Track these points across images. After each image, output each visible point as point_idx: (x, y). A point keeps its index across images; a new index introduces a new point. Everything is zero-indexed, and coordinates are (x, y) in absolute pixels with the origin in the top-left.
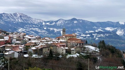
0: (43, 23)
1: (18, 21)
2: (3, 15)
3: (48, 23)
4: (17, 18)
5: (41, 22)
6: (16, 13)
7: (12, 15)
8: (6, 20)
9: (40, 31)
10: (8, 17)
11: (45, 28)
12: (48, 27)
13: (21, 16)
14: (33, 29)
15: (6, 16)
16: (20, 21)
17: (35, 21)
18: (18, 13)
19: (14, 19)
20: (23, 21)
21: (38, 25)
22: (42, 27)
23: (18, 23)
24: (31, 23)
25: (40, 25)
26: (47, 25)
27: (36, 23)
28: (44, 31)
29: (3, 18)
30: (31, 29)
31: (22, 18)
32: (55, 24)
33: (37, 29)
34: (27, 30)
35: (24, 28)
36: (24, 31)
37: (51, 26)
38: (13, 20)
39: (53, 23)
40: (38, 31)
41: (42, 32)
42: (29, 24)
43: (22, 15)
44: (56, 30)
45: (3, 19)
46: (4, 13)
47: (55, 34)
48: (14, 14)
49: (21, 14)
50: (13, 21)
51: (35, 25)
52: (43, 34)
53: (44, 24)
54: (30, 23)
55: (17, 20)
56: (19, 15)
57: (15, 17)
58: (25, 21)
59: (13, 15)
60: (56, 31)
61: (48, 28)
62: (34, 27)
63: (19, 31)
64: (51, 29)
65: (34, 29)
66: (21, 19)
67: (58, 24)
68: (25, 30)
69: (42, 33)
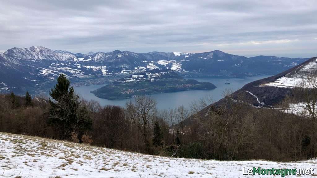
0: (75, 58)
1: (38, 58)
2: (15, 51)
3: (82, 59)
4: (36, 55)
5: (71, 58)
6: (33, 47)
7: (28, 51)
8: (20, 57)
9: (72, 71)
10: (23, 54)
11: (79, 67)
12: (83, 64)
13: (41, 51)
14: (61, 68)
15: (19, 53)
16: (41, 58)
17: (63, 57)
18: (35, 47)
19: (32, 55)
20: (46, 58)
21: (68, 62)
22: (73, 65)
23: (38, 61)
24: (58, 60)
25: (71, 62)
26: (82, 61)
27: (64, 60)
28: (79, 71)
29: (14, 55)
30: (59, 69)
31: (44, 53)
32: (92, 60)
33: (68, 68)
34: (55, 71)
35: (50, 69)
36: (50, 72)
37: (86, 64)
38: (30, 57)
39: (89, 58)
40: (69, 72)
41: (76, 72)
42: (55, 62)
43: (43, 49)
44: (94, 68)
45: (15, 57)
46: (15, 48)
47: (94, 74)
48: (31, 48)
49: (40, 47)
50: (32, 59)
51: (63, 62)
52: (78, 75)
53: (75, 60)
54: (56, 60)
55: (36, 57)
56: (38, 50)
57: (32, 53)
58: (48, 57)
59: (30, 51)
60: (95, 70)
61: (83, 66)
62: (63, 66)
63: (43, 74)
64: (88, 67)
65: (64, 69)
66: (43, 55)
67: (96, 59)
68: (52, 72)
69: (76, 74)
